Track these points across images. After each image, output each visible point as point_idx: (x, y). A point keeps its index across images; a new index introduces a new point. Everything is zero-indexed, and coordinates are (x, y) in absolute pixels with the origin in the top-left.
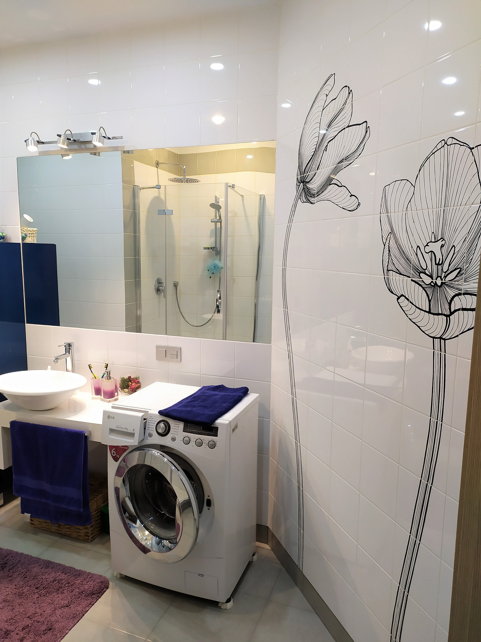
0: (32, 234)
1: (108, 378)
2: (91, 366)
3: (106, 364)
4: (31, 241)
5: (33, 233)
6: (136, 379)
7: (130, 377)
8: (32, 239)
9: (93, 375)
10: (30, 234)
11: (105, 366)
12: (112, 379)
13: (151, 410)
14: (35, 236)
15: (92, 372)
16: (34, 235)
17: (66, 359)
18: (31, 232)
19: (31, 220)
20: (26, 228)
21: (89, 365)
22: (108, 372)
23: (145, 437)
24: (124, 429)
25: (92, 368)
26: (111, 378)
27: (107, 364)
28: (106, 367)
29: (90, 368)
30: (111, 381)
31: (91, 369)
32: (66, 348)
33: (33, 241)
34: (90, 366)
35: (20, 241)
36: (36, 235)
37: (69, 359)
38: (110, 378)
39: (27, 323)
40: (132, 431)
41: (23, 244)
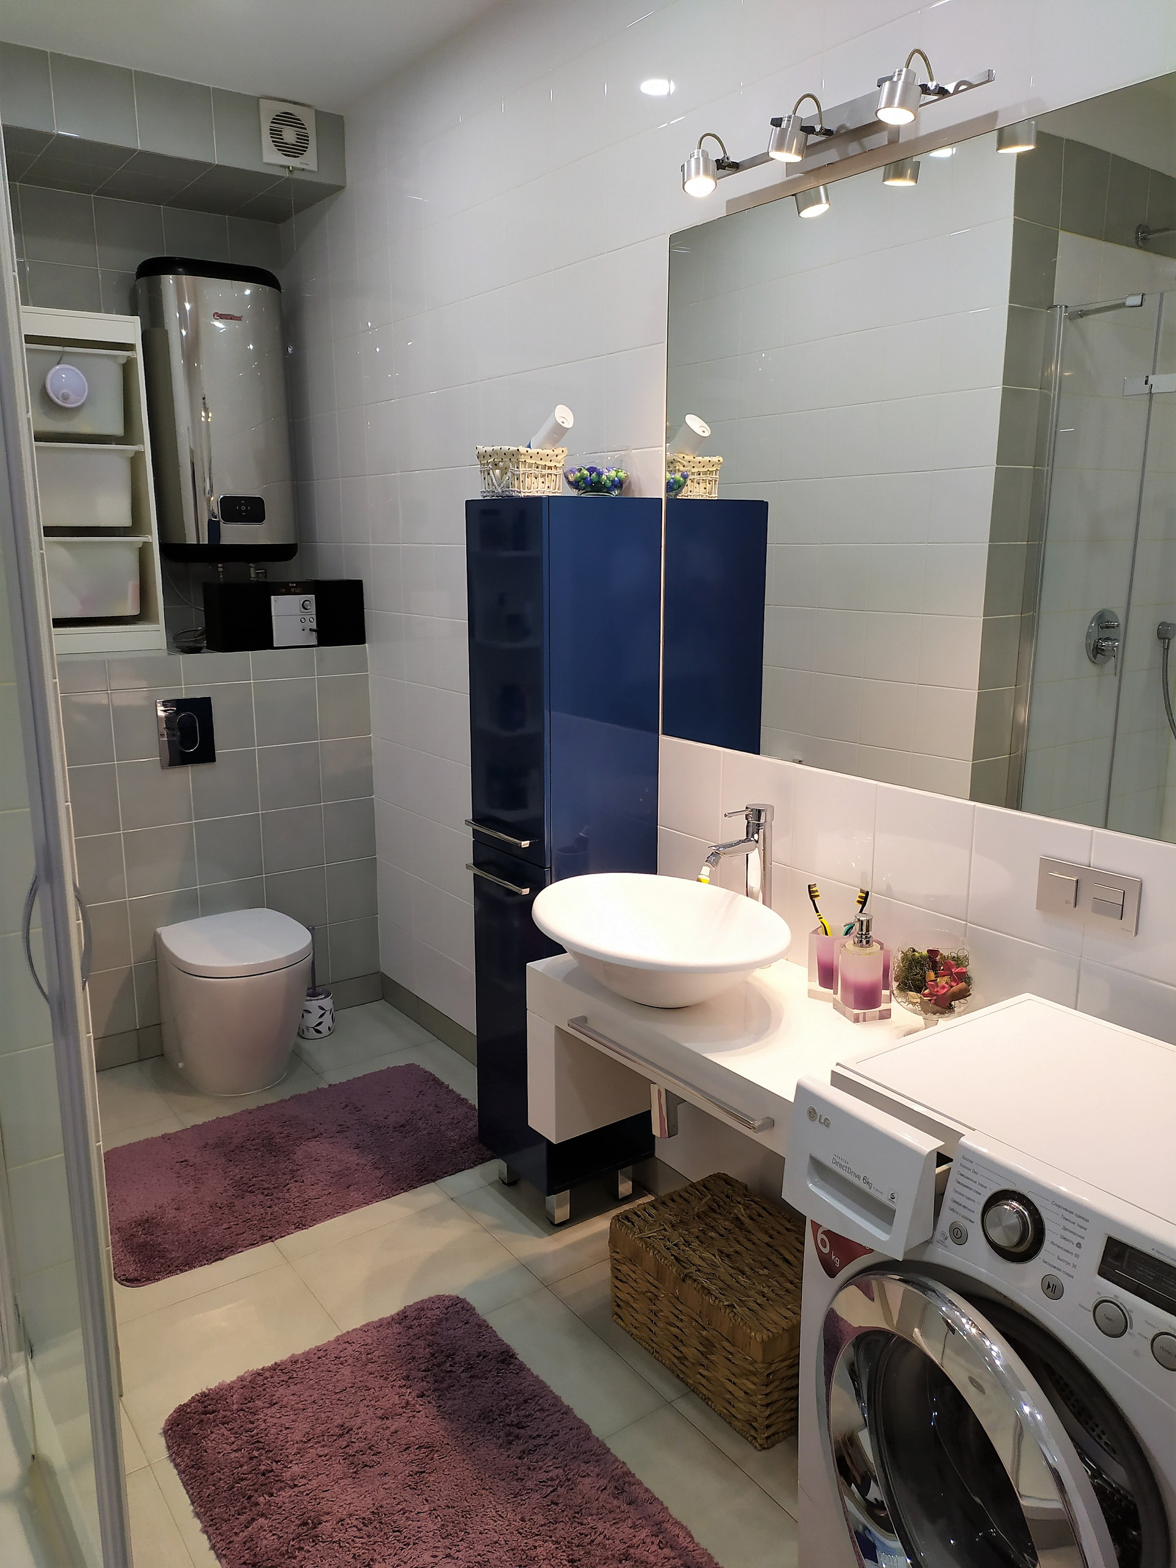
0: (705, 473)
1: (861, 941)
2: (817, 891)
3: (862, 891)
4: (702, 496)
5: (710, 470)
6: (959, 961)
7: (933, 953)
8: (705, 488)
9: (819, 921)
10: (701, 476)
11: (860, 897)
12: (876, 947)
13: (974, 1130)
14: (716, 480)
15: (817, 912)
16: (714, 476)
17: (747, 855)
18: (704, 467)
19: (704, 432)
20: (690, 458)
21: (809, 886)
22: (862, 922)
23: (938, 1236)
24: (859, 1177)
25: (818, 896)
26: (871, 942)
27: (867, 893)
28: (863, 901)
29: (812, 898)
30: (869, 954)
31: (816, 900)
32: (748, 822)
33: (707, 494)
34: (814, 889)
35: (660, 492)
36: (717, 476)
37: (755, 857)
38: (868, 942)
39: (664, 734)
40: (884, 1198)
41: (668, 500)
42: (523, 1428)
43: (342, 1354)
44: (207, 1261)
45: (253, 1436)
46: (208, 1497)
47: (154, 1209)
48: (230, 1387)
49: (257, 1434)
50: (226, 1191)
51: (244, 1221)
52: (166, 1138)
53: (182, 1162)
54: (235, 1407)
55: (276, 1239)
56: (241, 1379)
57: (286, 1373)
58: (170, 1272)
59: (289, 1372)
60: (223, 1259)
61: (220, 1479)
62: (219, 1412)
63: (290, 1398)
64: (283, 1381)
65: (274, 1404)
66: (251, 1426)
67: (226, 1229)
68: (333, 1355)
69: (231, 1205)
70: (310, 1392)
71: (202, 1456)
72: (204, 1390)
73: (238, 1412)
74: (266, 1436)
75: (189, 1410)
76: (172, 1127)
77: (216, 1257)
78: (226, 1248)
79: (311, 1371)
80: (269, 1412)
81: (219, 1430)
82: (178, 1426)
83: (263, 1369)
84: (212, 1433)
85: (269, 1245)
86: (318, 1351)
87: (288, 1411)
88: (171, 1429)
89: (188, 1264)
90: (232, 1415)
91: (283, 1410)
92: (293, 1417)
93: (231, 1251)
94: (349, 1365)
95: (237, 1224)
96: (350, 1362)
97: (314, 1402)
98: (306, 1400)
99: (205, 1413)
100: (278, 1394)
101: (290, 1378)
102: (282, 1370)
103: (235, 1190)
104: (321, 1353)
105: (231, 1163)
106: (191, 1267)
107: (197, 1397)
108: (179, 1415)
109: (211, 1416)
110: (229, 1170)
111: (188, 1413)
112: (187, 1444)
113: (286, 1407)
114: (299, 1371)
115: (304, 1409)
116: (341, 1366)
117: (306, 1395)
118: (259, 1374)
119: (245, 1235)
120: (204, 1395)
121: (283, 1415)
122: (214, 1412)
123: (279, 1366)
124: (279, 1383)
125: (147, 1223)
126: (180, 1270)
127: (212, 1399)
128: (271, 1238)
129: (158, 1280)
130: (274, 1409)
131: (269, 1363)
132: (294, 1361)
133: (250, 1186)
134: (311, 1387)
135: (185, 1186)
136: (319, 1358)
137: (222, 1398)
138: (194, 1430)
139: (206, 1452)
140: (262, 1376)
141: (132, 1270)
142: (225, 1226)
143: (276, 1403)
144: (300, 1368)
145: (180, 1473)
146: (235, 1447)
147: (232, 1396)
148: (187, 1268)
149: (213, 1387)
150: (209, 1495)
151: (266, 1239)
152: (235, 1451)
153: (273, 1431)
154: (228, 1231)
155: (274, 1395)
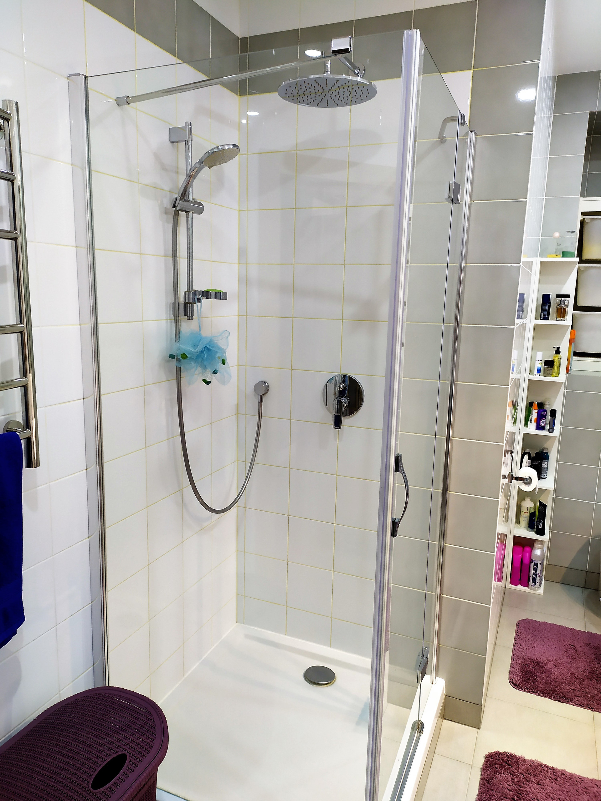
45: (520, 790)
48: (525, 761)
51: (583, 692)
52: (572, 630)
53: (572, 646)
54: (521, 771)
55: (595, 711)
56: (532, 761)
57: (555, 775)
58: (533, 692)
60: (561, 702)
61: (494, 795)
62: (512, 767)
63: (549, 788)
64: (551, 778)
65: (539, 784)
66: (522, 784)
68: (584, 785)
69: (582, 680)
70: (561, 793)
71: (493, 779)
72: (512, 753)
73: (521, 774)
74: (526, 795)
77: (559, 699)
78: (566, 699)
79: (568, 784)
80: (535, 786)
81: (507, 775)
82: (492, 759)
83: (545, 765)
84: (504, 773)
85: (589, 712)
88: (488, 758)
89: (544, 693)
90: (517, 773)
92: (544, 797)
93: (568, 702)
95: (579, 691)
96: (591, 795)
97: (559, 799)
98: (556, 795)
99: (507, 763)
100: (544, 781)
101: (555, 779)
102: (554, 772)
103: (589, 674)
104: (579, 780)
105: (596, 660)
107: (507, 753)
108: (495, 755)
109: (507, 766)
110: (593, 663)
111: (499, 757)
112: (491, 769)
113: (544, 791)
114: (562, 779)
115: (552, 798)
116: (585, 793)
117: (558, 792)
118: (542, 766)
119: (580, 698)
121: (540, 792)
122: (510, 765)
123: (554, 769)
124: (548, 777)
125: (538, 664)
126: (538, 694)
127: (513, 759)
128: (592, 709)
129: (526, 692)
131: (550, 764)
132: (563, 773)
133: (598, 677)
134: (563, 791)
135: (565, 657)
136: (576, 781)
137: (518, 762)
138: (497, 766)
139: (496, 779)
141: (517, 679)
142: (573, 688)
145: (481, 779)
146: (509, 788)
147: (523, 765)
148: (542, 695)
151: (589, 708)
154: (572, 691)
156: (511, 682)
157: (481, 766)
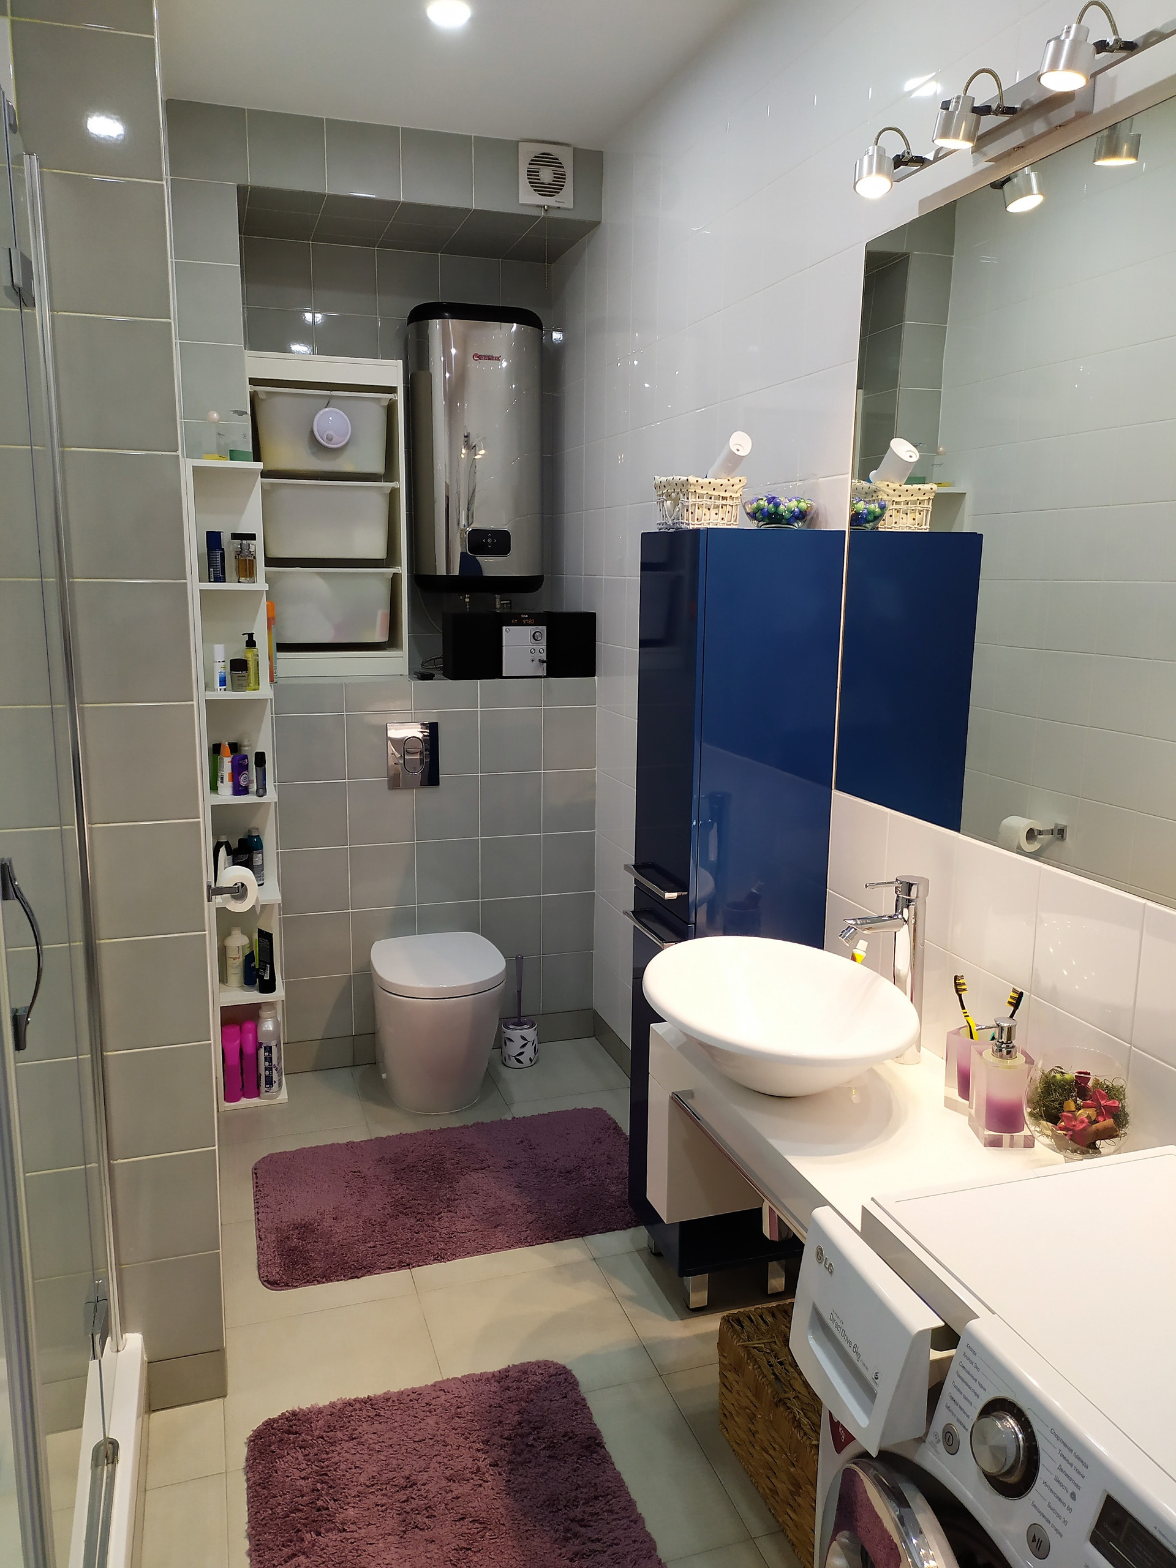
0: (914, 502)
1: (1001, 1051)
2: (964, 984)
3: (1014, 991)
4: (910, 528)
5: (920, 498)
7: (1082, 1079)
8: (914, 519)
9: (964, 1019)
10: (909, 505)
11: (1012, 997)
12: (1020, 1059)
13: (994, 1313)
14: (927, 511)
15: (963, 1008)
16: (926, 506)
17: (895, 932)
18: (912, 495)
19: (911, 457)
20: (896, 486)
21: (956, 977)
22: (1002, 1029)
24: (850, 1343)
25: (965, 990)
26: (1013, 1053)
27: (1021, 994)
28: (1016, 1002)
29: (958, 991)
30: (1010, 1067)
31: (963, 994)
32: (898, 896)
33: (916, 526)
34: (961, 981)
35: (843, 524)
36: (930, 506)
37: (904, 935)
38: (1009, 1053)
39: (837, 788)
40: (869, 1375)
41: (851, 533)
42: (585, 1526)
43: (433, 1402)
44: (344, 1276)
45: (323, 1468)
46: (262, 1520)
47: (316, 1215)
48: (320, 1411)
49: (328, 1466)
50: (384, 1208)
51: (389, 1243)
52: (350, 1146)
53: (355, 1172)
54: (317, 1433)
55: (413, 1267)
56: (333, 1405)
57: (375, 1409)
58: (308, 1282)
59: (378, 1409)
60: (359, 1278)
61: (279, 1504)
62: (300, 1434)
63: (370, 1436)
64: (369, 1417)
65: (353, 1439)
66: (324, 1456)
67: (370, 1247)
68: (424, 1401)
69: (383, 1224)
70: (390, 1434)
71: (270, 1476)
72: (296, 1408)
73: (318, 1438)
74: (335, 1470)
75: (275, 1425)
76: (358, 1135)
77: (353, 1275)
78: (365, 1268)
79: (399, 1412)
80: (346, 1445)
81: (295, 1453)
82: (261, 1439)
83: (355, 1400)
84: (288, 1454)
85: (405, 1272)
86: (413, 1393)
87: (363, 1449)
88: (253, 1441)
89: (326, 1277)
90: (311, 1440)
91: (359, 1448)
92: (366, 1457)
93: (369, 1271)
94: (436, 1415)
95: (382, 1245)
96: (438, 1411)
97: (391, 1446)
98: (384, 1442)
99: (289, 1432)
100: (360, 1429)
101: (376, 1415)
102: (372, 1405)
103: (391, 1209)
104: (414, 1396)
105: (398, 1182)
106: (329, 1280)
107: (287, 1414)
108: (265, 1429)
109: (292, 1437)
110: (394, 1188)
111: (273, 1429)
112: (263, 1460)
113: (364, 1445)
114: (387, 1410)
115: (379, 1451)
116: (428, 1413)
117: (386, 1436)
118: (350, 1404)
119: (386, 1257)
120: (294, 1414)
121: (358, 1452)
122: (296, 1433)
123: (371, 1400)
124: (365, 1418)
125: (305, 1229)
126: (318, 1281)
127: (299, 1420)
128: (409, 1265)
129: (296, 1287)
130: (351, 1444)
131: (363, 1395)
132: (387, 1398)
133: (407, 1208)
134: (393, 1430)
135: (349, 1197)
136: (411, 1400)
137: (309, 1421)
138: (273, 1448)
139: (277, 1473)
140: (352, 1406)
141: (275, 1272)
142: (372, 1244)
143: (355, 1438)
144: (390, 1407)
145: (249, 1488)
146: (303, 1474)
147: (318, 1421)
148: (324, 1280)
149: (303, 1407)
150: (264, 1518)
151: (404, 1266)
152: (303, 1478)
153: (343, 1467)
154: (371, 1250)
155: (356, 1430)
156: (265, 1281)
157: (243, 1464)
